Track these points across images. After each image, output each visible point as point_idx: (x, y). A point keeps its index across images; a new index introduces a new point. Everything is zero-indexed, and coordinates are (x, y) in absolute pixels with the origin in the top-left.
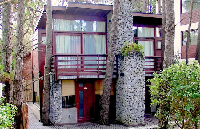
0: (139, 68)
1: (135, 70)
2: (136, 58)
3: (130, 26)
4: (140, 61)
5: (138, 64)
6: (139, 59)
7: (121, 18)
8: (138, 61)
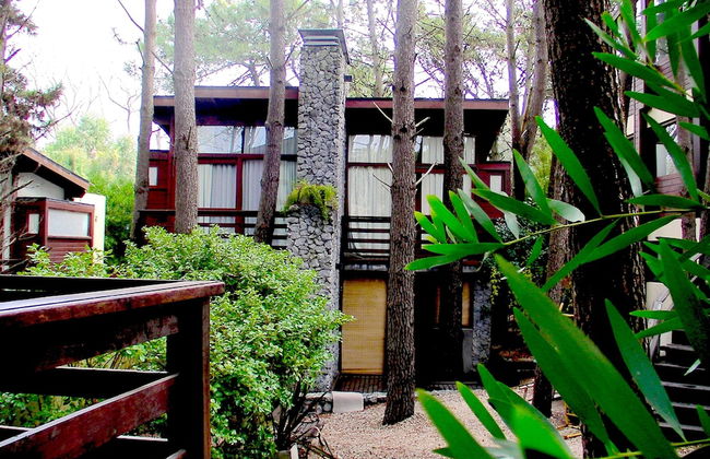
0: (313, 246)
1: (302, 252)
2: (307, 221)
3: (330, 138)
4: (317, 231)
5: (311, 237)
6: (314, 224)
7: (306, 119)
8: (311, 229)
